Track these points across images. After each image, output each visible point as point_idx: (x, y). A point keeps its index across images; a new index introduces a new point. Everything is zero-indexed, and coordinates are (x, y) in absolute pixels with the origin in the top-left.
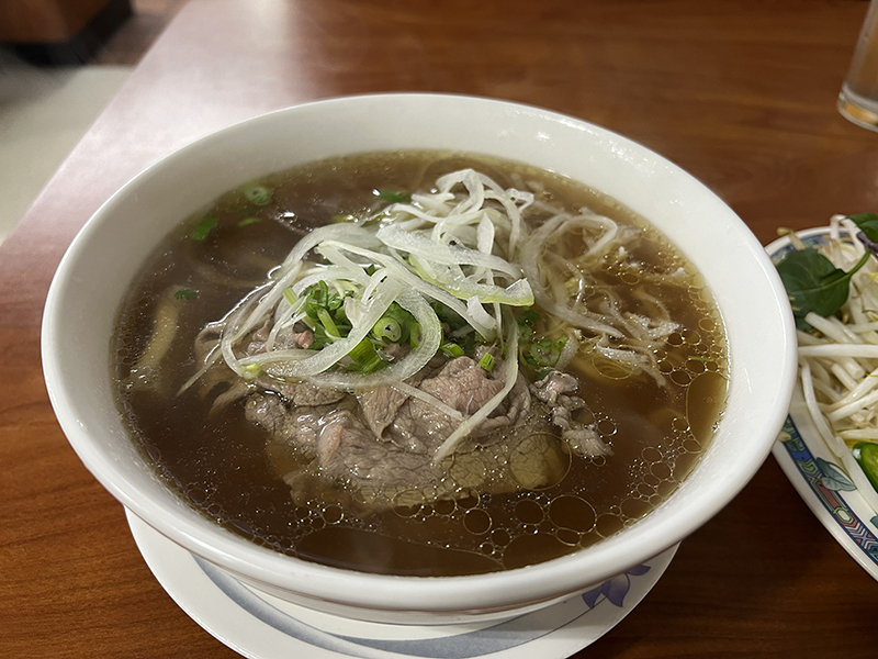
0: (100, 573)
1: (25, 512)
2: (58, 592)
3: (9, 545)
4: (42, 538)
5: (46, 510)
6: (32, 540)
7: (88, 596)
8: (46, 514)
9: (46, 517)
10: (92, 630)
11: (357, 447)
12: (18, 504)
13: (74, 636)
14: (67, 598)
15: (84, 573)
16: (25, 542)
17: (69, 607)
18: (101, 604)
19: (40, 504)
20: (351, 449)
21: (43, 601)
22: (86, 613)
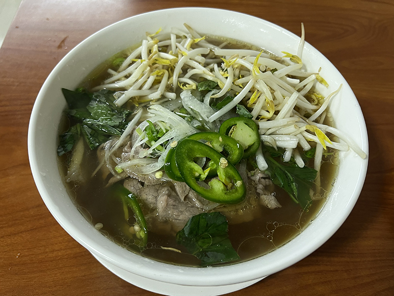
0: (63, 244)
1: (25, 217)
2: (47, 252)
3: (21, 232)
4: (36, 229)
5: (35, 216)
6: (31, 230)
7: (60, 254)
8: (35, 218)
9: (35, 219)
10: (64, 268)
11: (174, 206)
12: (22, 213)
13: (56, 271)
14: (50, 255)
15: (56, 244)
16: (28, 231)
17: (52, 259)
18: (65, 257)
19: (32, 213)
20: (171, 207)
21: (40, 257)
22: (60, 261)
